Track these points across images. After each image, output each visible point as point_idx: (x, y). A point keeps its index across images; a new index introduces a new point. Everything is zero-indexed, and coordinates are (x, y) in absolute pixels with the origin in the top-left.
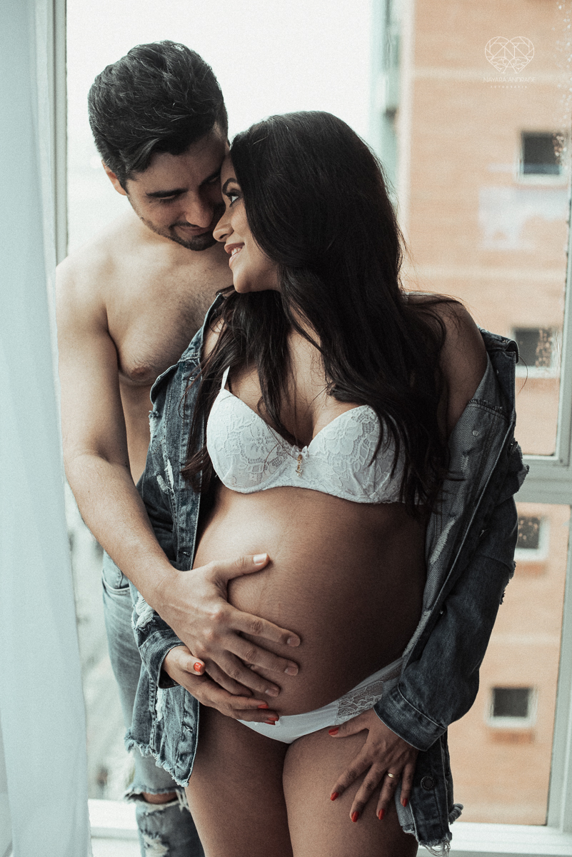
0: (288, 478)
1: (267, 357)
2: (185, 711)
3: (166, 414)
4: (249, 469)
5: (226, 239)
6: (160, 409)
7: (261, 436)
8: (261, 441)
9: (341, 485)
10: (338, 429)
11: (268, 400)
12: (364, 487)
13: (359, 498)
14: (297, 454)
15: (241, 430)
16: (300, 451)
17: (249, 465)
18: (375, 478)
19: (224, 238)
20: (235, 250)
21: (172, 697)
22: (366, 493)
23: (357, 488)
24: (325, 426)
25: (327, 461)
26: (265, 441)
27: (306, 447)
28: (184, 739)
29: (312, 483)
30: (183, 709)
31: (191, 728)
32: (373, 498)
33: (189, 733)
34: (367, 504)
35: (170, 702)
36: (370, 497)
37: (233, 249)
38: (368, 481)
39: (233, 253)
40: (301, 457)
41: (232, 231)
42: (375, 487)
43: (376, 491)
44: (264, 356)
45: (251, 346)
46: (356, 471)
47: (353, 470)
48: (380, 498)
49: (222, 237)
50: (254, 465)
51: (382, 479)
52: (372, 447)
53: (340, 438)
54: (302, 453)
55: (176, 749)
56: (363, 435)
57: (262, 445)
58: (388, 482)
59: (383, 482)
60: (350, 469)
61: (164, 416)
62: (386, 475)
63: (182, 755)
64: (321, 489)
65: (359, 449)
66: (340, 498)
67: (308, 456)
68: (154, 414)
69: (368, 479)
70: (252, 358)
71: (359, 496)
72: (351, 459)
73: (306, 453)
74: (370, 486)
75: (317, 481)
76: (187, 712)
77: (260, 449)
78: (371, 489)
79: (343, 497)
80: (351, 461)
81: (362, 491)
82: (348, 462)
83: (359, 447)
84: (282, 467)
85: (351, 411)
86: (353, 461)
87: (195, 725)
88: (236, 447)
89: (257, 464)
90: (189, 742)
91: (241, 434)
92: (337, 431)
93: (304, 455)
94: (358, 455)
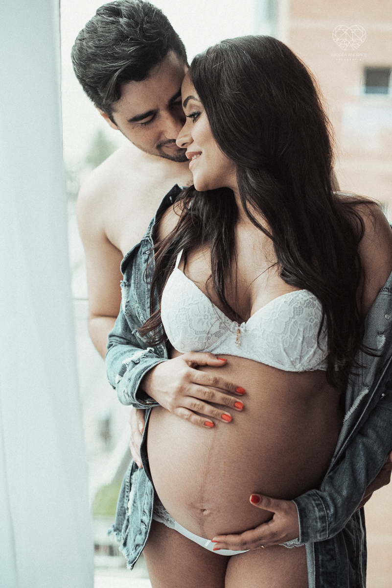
0: (227, 348)
1: (219, 240)
2: (144, 511)
3: (135, 283)
4: (196, 338)
5: (187, 146)
6: (129, 279)
7: (206, 313)
8: (206, 317)
9: (272, 357)
10: (273, 311)
11: (217, 278)
12: (292, 359)
13: (287, 368)
14: (237, 328)
15: (190, 307)
16: (239, 326)
17: (196, 336)
18: (301, 353)
19: (185, 145)
20: (195, 156)
21: (138, 497)
22: (293, 364)
23: (286, 360)
24: (262, 307)
25: (262, 337)
26: (210, 317)
27: (244, 323)
28: (140, 534)
29: (248, 352)
30: (143, 509)
31: (146, 526)
32: (299, 368)
33: (144, 529)
34: (294, 372)
35: (136, 502)
36: (296, 367)
37: (193, 156)
38: (295, 355)
39: (193, 158)
40: (239, 331)
41: (192, 141)
42: (300, 359)
43: (302, 362)
44: (217, 239)
45: (207, 230)
46: (286, 346)
47: (283, 345)
48: (304, 368)
49: (183, 144)
50: (200, 335)
51: (307, 353)
52: (300, 327)
53: (274, 319)
54: (240, 328)
55: (134, 541)
56: (293, 318)
57: (207, 320)
58: (312, 356)
59: (308, 356)
60: (281, 345)
61: (132, 285)
62: (310, 351)
63: (137, 545)
64: (256, 358)
65: (289, 329)
66: (271, 367)
67: (246, 331)
68: (125, 283)
69: (295, 353)
70: (206, 240)
71: (287, 366)
72: (283, 337)
73: (244, 328)
74: (297, 358)
75: (251, 351)
76: (145, 512)
77: (205, 323)
78: (298, 361)
79: (273, 366)
80: (282, 338)
81: (290, 362)
82: (280, 339)
83: (290, 327)
84: (223, 338)
85: (284, 295)
86: (284, 338)
87: (148, 523)
88: (185, 321)
89: (202, 335)
90: (143, 536)
91: (190, 310)
92: (271, 313)
93: (242, 330)
94: (289, 333)
